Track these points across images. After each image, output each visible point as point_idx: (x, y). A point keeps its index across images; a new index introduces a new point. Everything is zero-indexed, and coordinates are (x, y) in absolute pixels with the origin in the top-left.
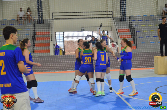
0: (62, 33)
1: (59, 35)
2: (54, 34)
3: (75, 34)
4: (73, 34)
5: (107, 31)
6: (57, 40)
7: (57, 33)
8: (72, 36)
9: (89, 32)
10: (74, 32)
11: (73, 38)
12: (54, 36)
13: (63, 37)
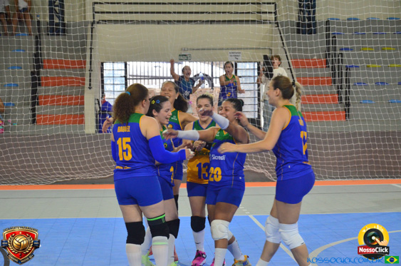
0: (122, 66)
1: (113, 70)
2: (96, 67)
3: (161, 69)
4: (154, 68)
5: (256, 64)
6: (107, 88)
7: (107, 66)
8: (150, 75)
9: (202, 64)
10: (157, 64)
11: (154, 80)
12: (96, 72)
13: (125, 77)
